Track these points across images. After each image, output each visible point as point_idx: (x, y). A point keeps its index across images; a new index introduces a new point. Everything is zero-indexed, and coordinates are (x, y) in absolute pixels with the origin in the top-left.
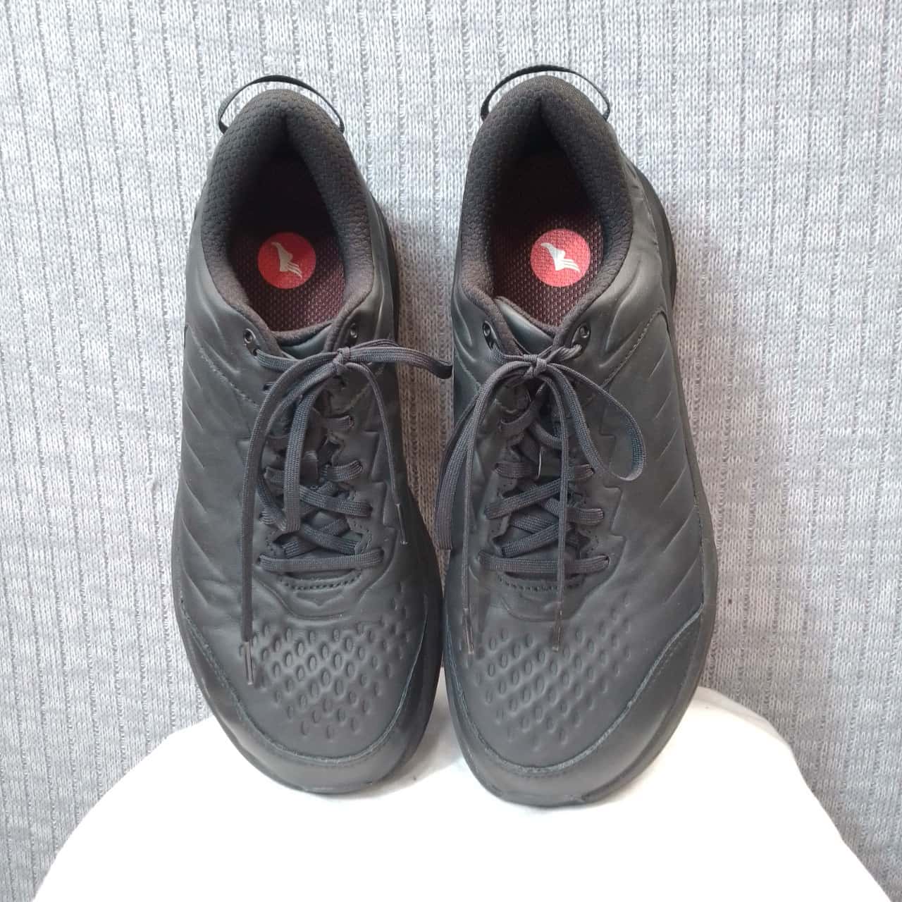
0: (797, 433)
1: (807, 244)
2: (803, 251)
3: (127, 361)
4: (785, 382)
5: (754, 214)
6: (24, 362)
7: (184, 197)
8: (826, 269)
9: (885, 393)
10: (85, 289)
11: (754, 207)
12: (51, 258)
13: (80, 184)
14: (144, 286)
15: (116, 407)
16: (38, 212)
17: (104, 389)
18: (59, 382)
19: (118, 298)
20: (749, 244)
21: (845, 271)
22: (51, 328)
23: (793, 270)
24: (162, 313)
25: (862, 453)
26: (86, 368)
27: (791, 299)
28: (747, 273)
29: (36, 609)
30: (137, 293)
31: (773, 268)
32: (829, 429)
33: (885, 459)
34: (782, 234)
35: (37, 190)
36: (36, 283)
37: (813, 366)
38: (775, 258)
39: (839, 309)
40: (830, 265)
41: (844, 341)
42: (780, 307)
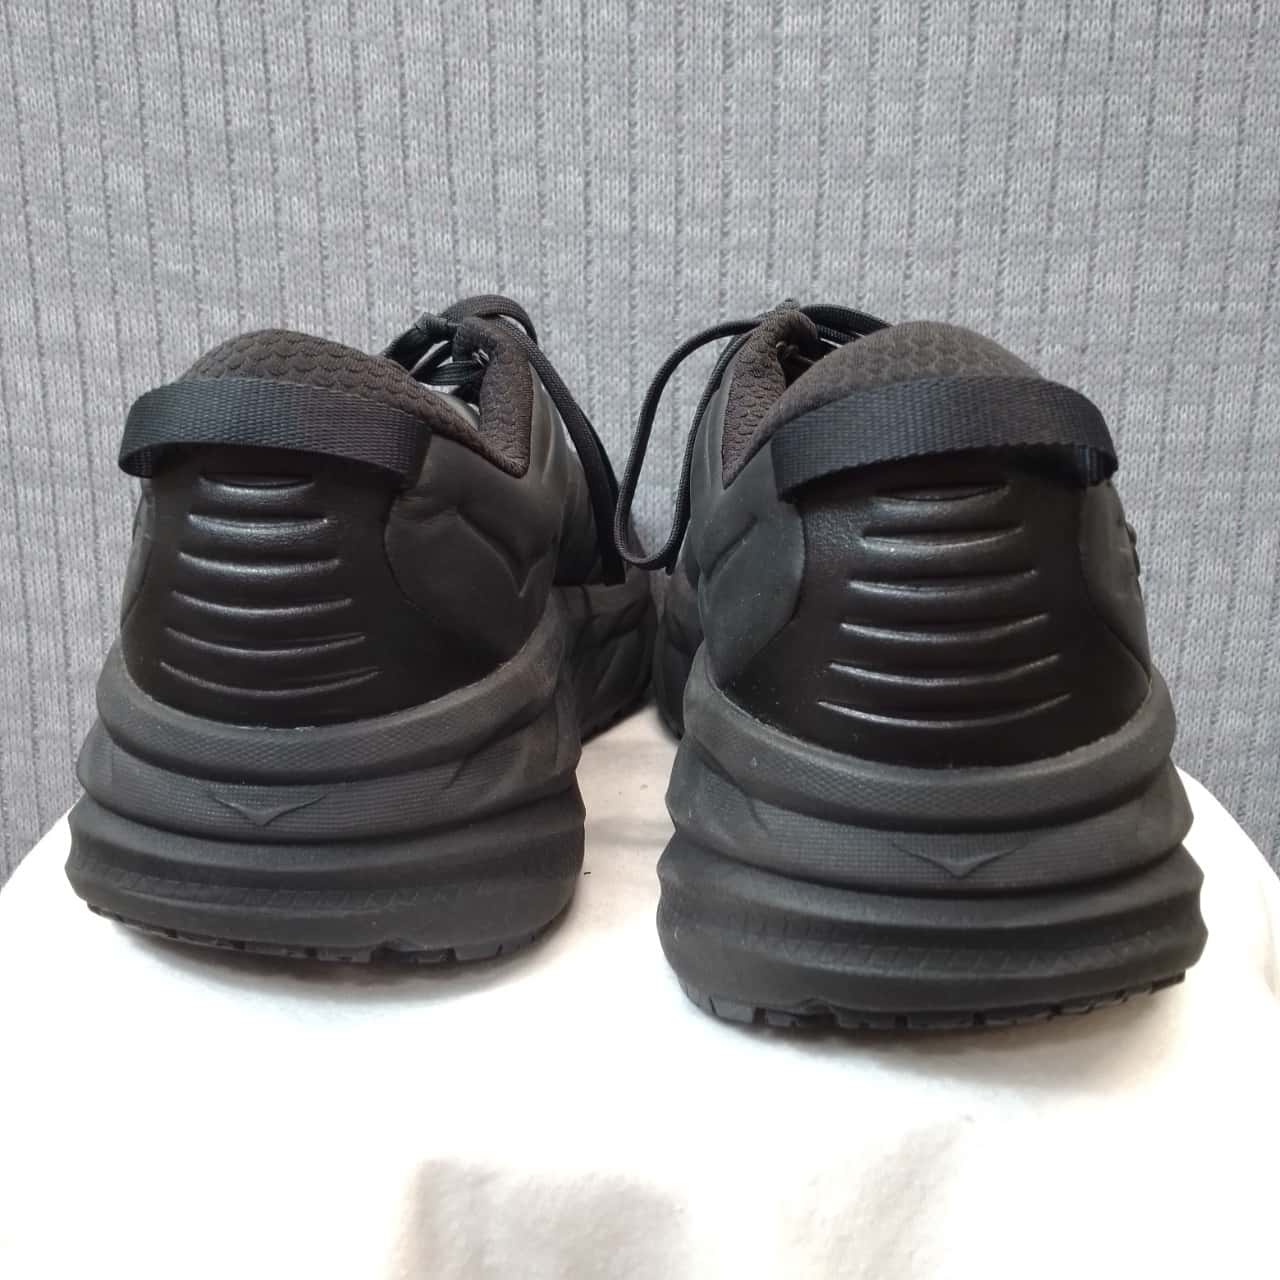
0: (1142, 310)
1: (1162, 28)
2: (1156, 36)
3: (170, 195)
4: (1127, 233)
6: (19, 198)
8: (1188, 64)
9: (1267, 250)
10: (111, 85)
12: (62, 37)
14: (198, 81)
15: (152, 268)
17: (135, 239)
18: (69, 229)
19: (161, 99)
20: (1081, 23)
21: (1216, 66)
22: (60, 145)
23: (1142, 65)
24: (223, 121)
25: (1233, 340)
26: (109, 207)
27: (1139, 107)
28: (1077, 66)
29: (29, 581)
30: (188, 91)
31: (1114, 61)
32: (1188, 304)
33: (1266, 350)
34: (1128, 9)
36: (39, 77)
37: (1167, 207)
38: (1117, 45)
39: (1205, 125)
40: (1195, 56)
41: (1212, 172)
42: (1123, 119)
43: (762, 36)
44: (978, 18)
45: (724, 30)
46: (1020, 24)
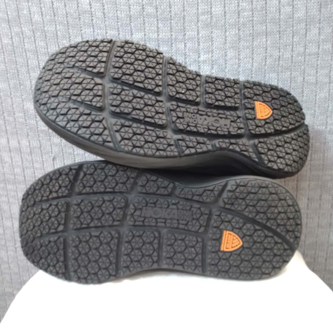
1: (306, 53)
2: (305, 55)
5: (285, 41)
6: (2, 112)
7: (59, 44)
8: (314, 62)
10: (23, 82)
11: (285, 38)
12: (10, 70)
13: (19, 40)
16: (4, 53)
18: (15, 119)
20: (283, 53)
21: (322, 63)
22: (11, 98)
23: (301, 63)
25: (330, 136)
26: (25, 113)
27: (300, 75)
28: (283, 65)
29: (11, 208)
31: (293, 63)
34: (296, 49)
35: (3, 44)
37: (309, 101)
38: (294, 58)
39: (319, 79)
40: (316, 60)
41: (322, 91)
42: (296, 78)
43: (195, 61)
44: (254, 54)
45: (185, 59)
46: (266, 54)
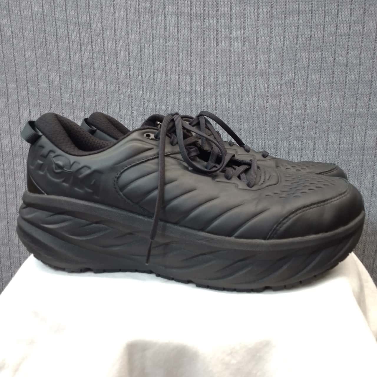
0: (333, 111)
1: (337, 33)
2: (336, 36)
3: (66, 81)
4: (328, 90)
5: (317, 20)
6: (25, 82)
7: (91, 14)
8: (345, 43)
9: (368, 94)
10: (50, 51)
11: (317, 18)
12: (37, 39)
13: (50, 9)
14: (74, 50)
15: (61, 101)
16: (33, 20)
17: (57, 93)
18: (39, 90)
19: (64, 55)
20: (315, 33)
21: (352, 44)
22: (37, 68)
23: (332, 43)
24: (80, 61)
25: (359, 119)
26: (50, 84)
27: (331, 55)
28: (314, 44)
30: (71, 53)
31: (324, 43)
32: (346, 109)
33: (368, 122)
34: (328, 29)
35: (33, 11)
36: (31, 50)
37: (340, 83)
38: (325, 38)
39: (350, 60)
40: (347, 41)
41: (352, 73)
42: (327, 59)
43: (227, 37)
44: (286, 32)
45: (216, 35)
46: (298, 33)
